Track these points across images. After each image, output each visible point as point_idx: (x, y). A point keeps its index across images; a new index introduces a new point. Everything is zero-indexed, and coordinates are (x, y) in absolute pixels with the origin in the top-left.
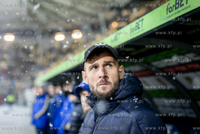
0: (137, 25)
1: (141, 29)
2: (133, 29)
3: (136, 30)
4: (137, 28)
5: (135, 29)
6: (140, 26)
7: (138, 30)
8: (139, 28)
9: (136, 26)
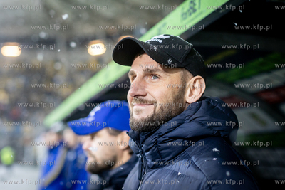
0: (192, 5)
1: (198, 12)
2: (186, 14)
3: (190, 14)
4: (191, 11)
5: (188, 14)
6: (197, 7)
7: (193, 15)
8: (195, 11)
9: (191, 8)
